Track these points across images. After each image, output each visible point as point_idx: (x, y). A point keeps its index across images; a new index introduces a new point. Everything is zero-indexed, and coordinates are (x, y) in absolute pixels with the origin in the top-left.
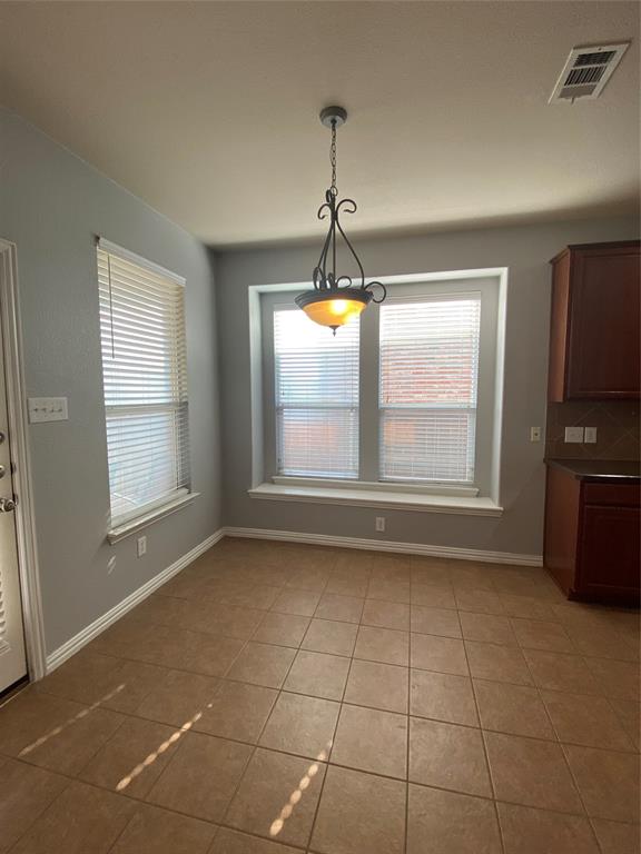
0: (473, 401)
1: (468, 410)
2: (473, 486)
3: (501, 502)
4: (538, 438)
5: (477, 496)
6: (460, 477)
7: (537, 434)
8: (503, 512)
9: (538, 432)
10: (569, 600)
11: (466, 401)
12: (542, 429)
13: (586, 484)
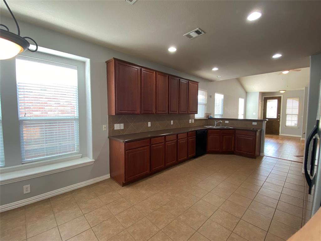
0: (76, 114)
1: (75, 119)
2: (79, 153)
3: (93, 158)
4: (106, 129)
5: (81, 157)
6: (73, 151)
7: (105, 128)
8: (95, 161)
9: (106, 127)
10: (122, 187)
11: (73, 115)
12: (107, 126)
13: (126, 144)
